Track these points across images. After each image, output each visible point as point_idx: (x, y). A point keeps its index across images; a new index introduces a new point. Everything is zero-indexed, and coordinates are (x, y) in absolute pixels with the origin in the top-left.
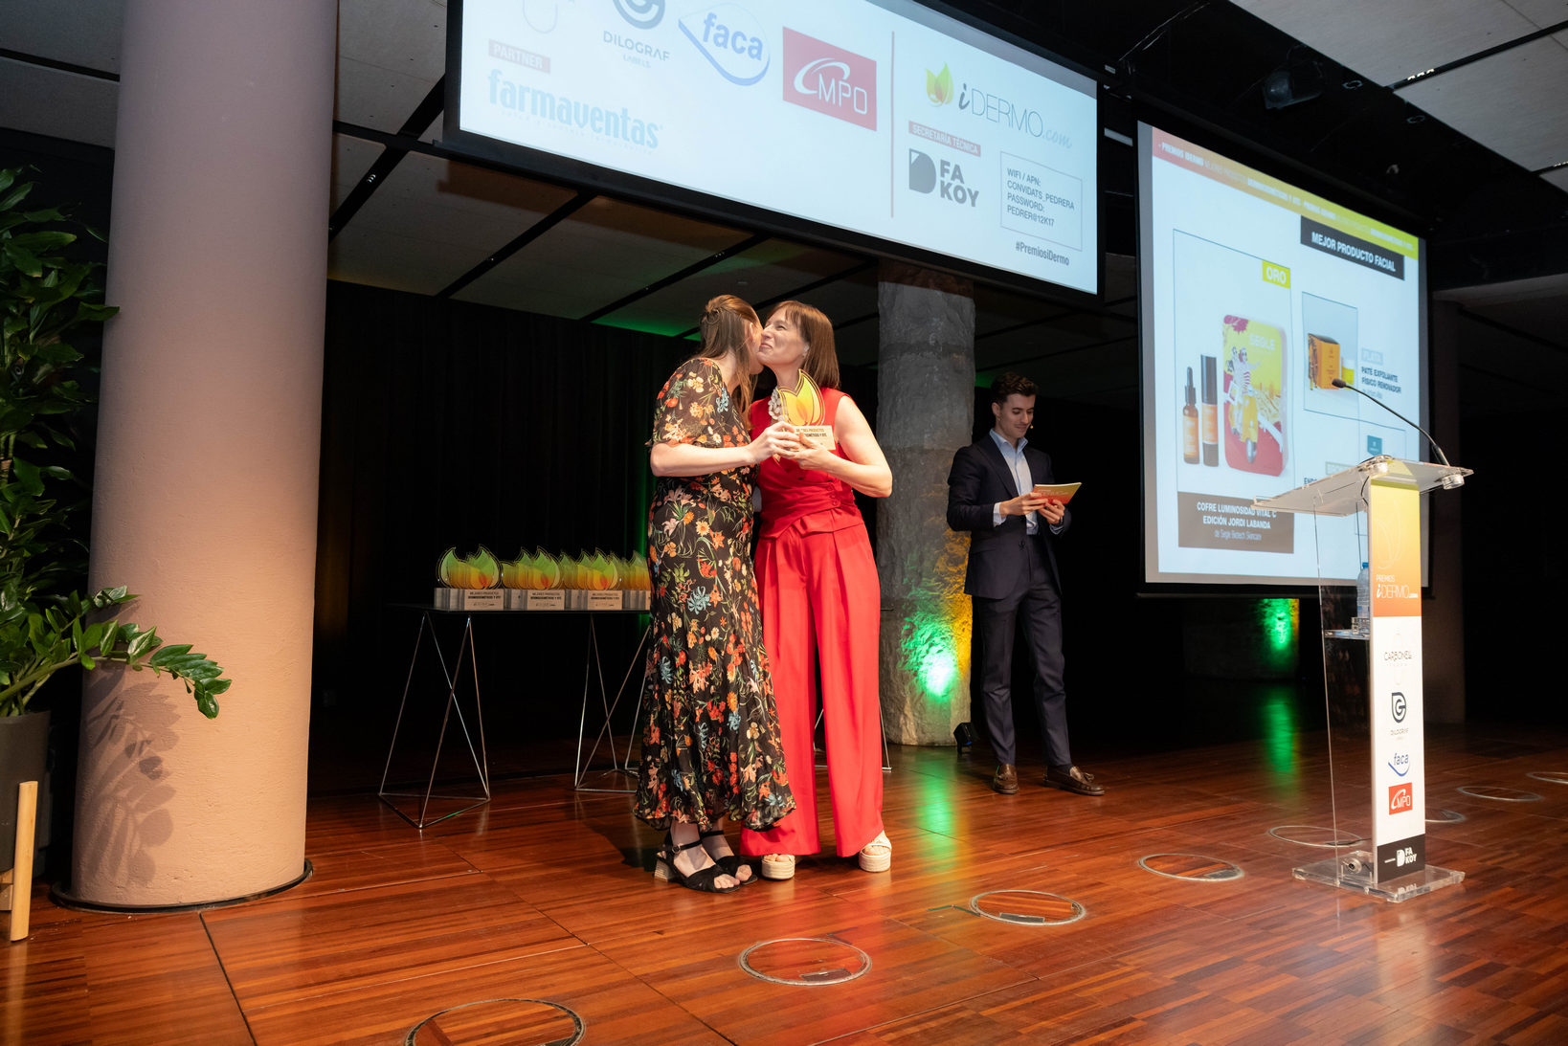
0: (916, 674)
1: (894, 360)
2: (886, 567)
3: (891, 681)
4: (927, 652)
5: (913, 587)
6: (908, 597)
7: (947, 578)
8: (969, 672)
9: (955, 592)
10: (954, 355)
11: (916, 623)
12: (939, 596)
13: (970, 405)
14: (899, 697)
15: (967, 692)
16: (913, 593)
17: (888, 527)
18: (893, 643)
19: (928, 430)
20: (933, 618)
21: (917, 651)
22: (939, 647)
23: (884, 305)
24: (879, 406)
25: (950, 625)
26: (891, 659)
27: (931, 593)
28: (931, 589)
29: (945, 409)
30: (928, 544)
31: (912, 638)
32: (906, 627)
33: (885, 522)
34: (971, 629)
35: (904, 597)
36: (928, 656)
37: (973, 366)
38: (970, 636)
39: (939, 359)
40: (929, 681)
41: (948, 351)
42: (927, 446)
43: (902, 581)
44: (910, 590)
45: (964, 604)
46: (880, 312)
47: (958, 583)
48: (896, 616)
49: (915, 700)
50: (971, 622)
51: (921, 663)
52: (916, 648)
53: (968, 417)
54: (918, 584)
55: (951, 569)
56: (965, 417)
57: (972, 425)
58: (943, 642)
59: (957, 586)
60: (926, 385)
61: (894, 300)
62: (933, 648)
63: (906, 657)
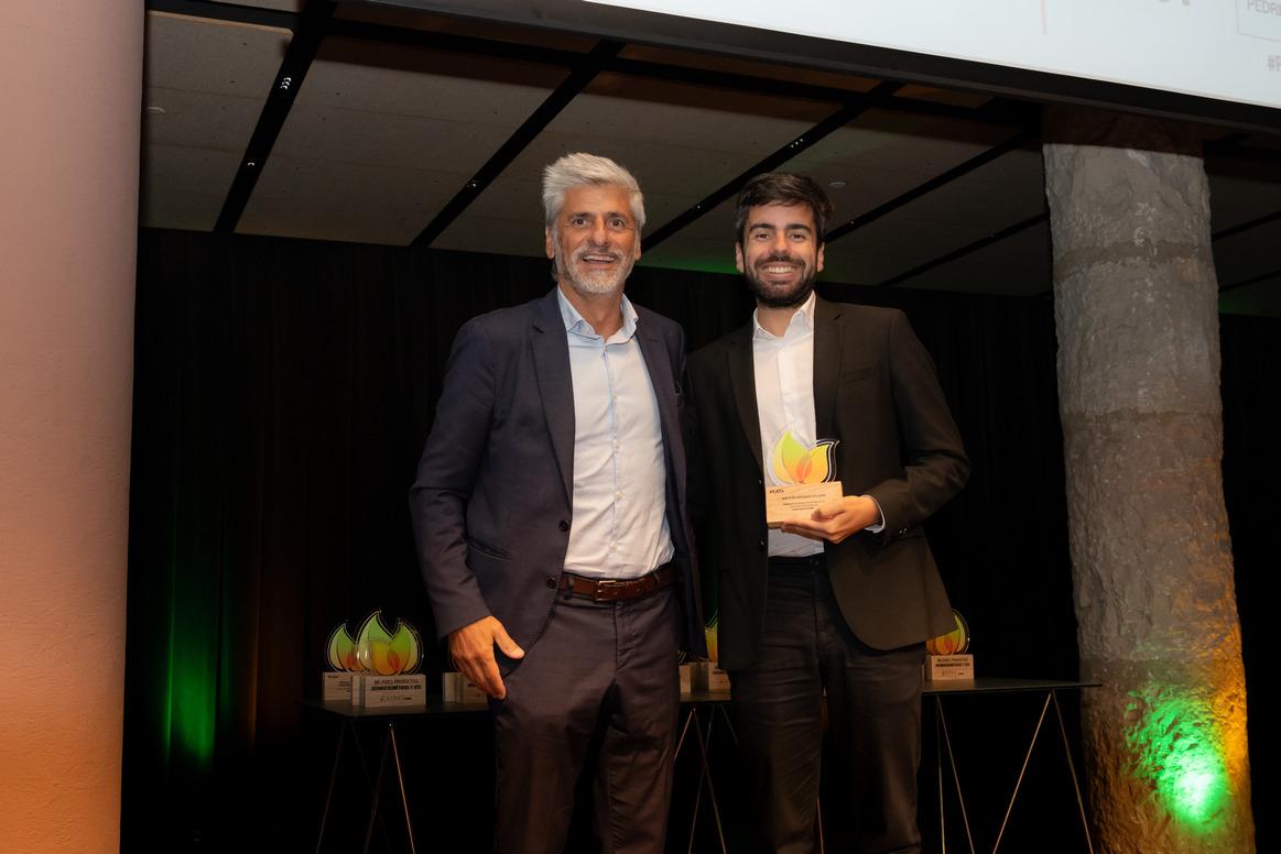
0: (1153, 785)
1: (1077, 275)
2: (1090, 607)
3: (1112, 798)
4: (1171, 748)
5: (1138, 642)
6: (1131, 657)
7: (1193, 624)
8: (1248, 781)
9: (1214, 645)
10: (1178, 258)
11: (1148, 700)
12: (1184, 654)
13: (1213, 336)
14: (1126, 824)
15: (1248, 814)
16: (1140, 649)
17: (1088, 543)
18: (1111, 733)
19: (1142, 383)
20: (1175, 691)
21: (1153, 748)
22: (1192, 740)
23: (1056, 190)
24: (1059, 350)
25: (1207, 702)
26: (1109, 761)
27: (1170, 650)
28: (1167, 642)
29: (1170, 347)
30: (1157, 568)
31: (1143, 726)
32: (1131, 707)
33: (1082, 534)
34: (1244, 706)
35: (1124, 657)
36: (1174, 754)
37: (1213, 276)
38: (1245, 719)
39: (1154, 267)
40: (1178, 797)
41: (1168, 253)
42: (1143, 408)
43: (1119, 631)
44: (1134, 643)
45: (1229, 666)
46: (1050, 204)
47: (1213, 630)
48: (1112, 689)
49: (1155, 828)
50: (1243, 695)
51: (1162, 768)
52: (1150, 742)
53: (1211, 355)
54: (1146, 635)
55: (1201, 608)
56: (1205, 357)
57: (1218, 370)
58: (1197, 731)
59: (1213, 635)
60: (1134, 309)
61: (1072, 179)
62: (1182, 743)
63: (1136, 757)
